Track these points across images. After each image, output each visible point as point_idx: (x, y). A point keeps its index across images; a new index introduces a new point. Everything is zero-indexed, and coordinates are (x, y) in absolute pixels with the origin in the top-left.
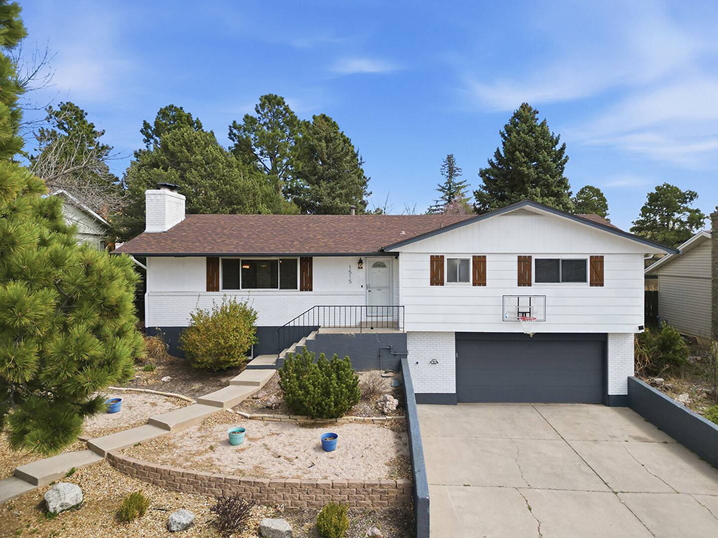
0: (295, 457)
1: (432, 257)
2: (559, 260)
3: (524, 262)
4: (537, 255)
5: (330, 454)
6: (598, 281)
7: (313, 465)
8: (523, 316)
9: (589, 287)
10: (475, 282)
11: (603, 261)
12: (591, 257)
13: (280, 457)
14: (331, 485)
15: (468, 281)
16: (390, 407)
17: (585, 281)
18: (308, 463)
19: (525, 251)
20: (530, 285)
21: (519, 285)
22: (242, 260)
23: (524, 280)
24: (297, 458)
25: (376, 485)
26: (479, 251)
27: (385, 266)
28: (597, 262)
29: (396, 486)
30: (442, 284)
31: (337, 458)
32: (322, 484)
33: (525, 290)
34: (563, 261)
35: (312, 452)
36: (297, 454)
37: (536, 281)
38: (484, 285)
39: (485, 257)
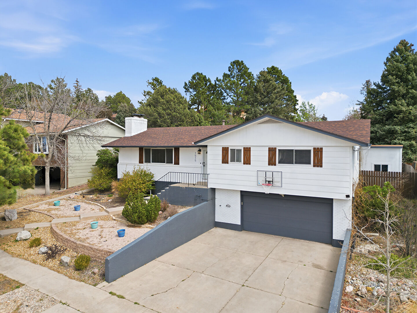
1: (224, 148)
2: (293, 150)
3: (272, 151)
4: (280, 147)
6: (319, 163)
8: (269, 183)
9: (312, 167)
11: (322, 151)
12: (314, 149)
17: (310, 163)
19: (273, 145)
20: (275, 165)
21: (269, 164)
22: (152, 149)
23: (272, 162)
26: (247, 144)
28: (318, 151)
30: (228, 163)
33: (272, 168)
34: (296, 151)
37: (279, 163)
38: (250, 164)
39: (250, 148)
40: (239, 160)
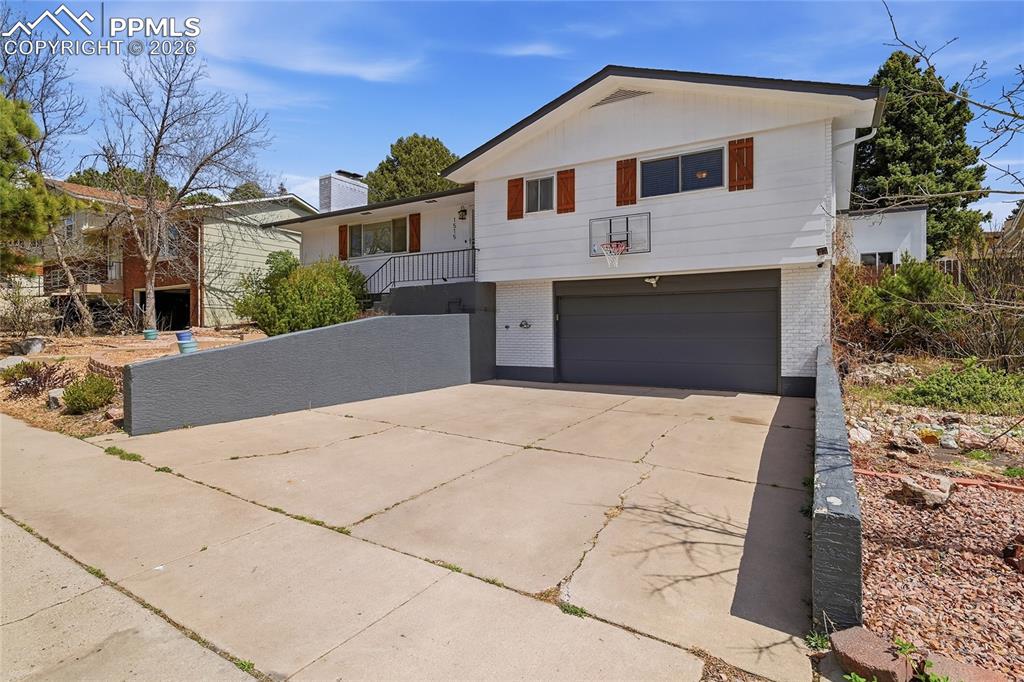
1: (510, 182)
2: (678, 157)
3: (625, 168)
4: (645, 155)
6: (743, 180)
9: (727, 191)
10: (561, 207)
11: (752, 147)
12: (731, 143)
15: (552, 207)
17: (720, 184)
19: (627, 152)
20: (634, 202)
23: (625, 197)
26: (565, 164)
28: (743, 148)
30: (521, 216)
33: (626, 210)
34: (685, 157)
37: (643, 196)
38: (573, 210)
39: (573, 170)
40: (547, 206)
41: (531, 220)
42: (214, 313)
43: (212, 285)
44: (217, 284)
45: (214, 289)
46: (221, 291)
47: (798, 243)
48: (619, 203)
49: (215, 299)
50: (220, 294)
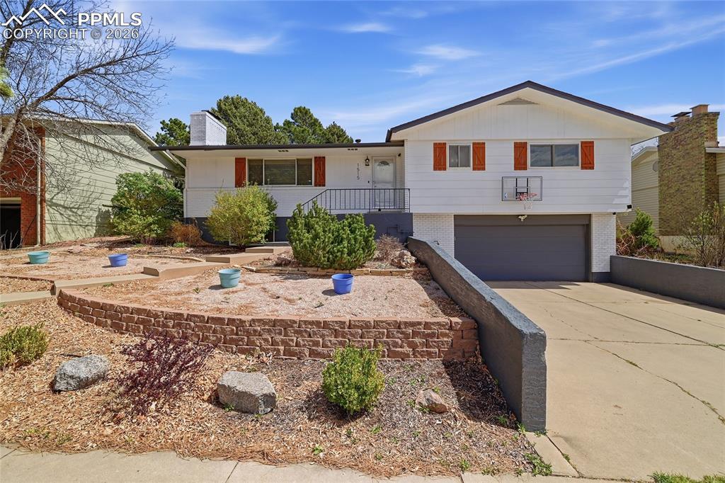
0: (298, 298)
1: (435, 144)
2: (552, 145)
3: (520, 148)
4: (534, 141)
5: (344, 296)
6: (588, 164)
7: (321, 305)
9: (580, 170)
10: (476, 166)
11: (593, 146)
12: (582, 143)
13: (279, 297)
14: (348, 323)
15: (469, 166)
16: (409, 260)
17: (577, 165)
18: (315, 303)
19: (521, 138)
20: (526, 168)
22: (266, 161)
23: (520, 164)
24: (300, 299)
25: (419, 323)
26: (479, 138)
27: (388, 164)
28: (588, 146)
29: (451, 326)
30: (445, 169)
31: (353, 300)
32: (333, 322)
33: (521, 173)
34: (557, 146)
35: (320, 294)
36: (300, 296)
37: (531, 166)
38: (484, 169)
39: (484, 143)
40: (465, 165)
41: (451, 172)
42: (56, 230)
43: (54, 201)
44: (60, 199)
45: (57, 205)
46: (64, 207)
47: (617, 201)
48: (516, 168)
49: (58, 216)
50: (62, 210)
